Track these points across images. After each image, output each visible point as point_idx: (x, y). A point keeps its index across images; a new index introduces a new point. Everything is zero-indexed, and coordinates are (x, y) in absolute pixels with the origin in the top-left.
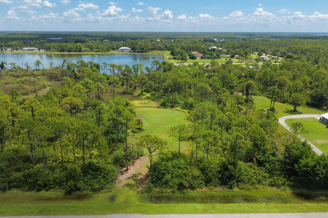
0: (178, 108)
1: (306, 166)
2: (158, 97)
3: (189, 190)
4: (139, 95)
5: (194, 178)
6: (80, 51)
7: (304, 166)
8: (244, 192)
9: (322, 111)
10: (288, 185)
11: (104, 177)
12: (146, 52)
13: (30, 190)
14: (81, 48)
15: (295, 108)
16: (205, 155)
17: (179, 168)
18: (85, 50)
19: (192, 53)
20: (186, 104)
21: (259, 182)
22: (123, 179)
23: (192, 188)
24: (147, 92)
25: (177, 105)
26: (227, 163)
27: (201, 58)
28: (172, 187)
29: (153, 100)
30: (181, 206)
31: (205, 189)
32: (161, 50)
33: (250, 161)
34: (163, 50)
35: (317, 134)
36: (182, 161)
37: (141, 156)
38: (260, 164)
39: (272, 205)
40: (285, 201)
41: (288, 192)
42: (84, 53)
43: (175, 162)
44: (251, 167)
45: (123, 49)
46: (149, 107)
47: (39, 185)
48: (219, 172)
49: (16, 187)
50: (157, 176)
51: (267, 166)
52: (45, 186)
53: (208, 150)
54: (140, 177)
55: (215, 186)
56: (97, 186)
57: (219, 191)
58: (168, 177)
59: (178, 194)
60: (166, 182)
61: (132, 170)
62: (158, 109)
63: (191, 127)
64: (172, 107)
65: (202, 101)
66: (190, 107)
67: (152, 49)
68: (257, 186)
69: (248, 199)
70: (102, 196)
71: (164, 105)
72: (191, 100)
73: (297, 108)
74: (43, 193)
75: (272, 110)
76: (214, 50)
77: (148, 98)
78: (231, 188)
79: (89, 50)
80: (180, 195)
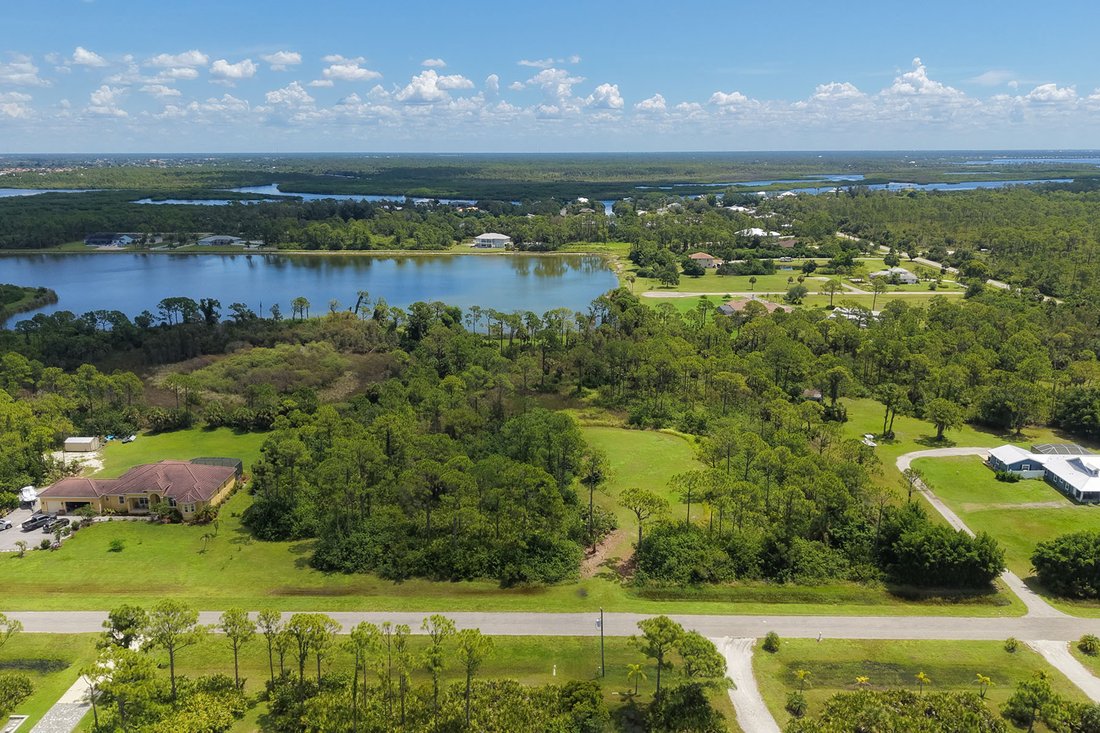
0: (671, 430)
2: (620, 402)
3: (709, 583)
4: (573, 394)
5: (718, 563)
6: (365, 247)
7: (907, 545)
8: (802, 589)
9: (1004, 439)
10: (882, 579)
11: (562, 560)
12: (554, 249)
13: (442, 578)
14: (367, 239)
15: (940, 432)
16: (736, 528)
17: (689, 547)
18: (380, 246)
19: (693, 256)
20: (689, 420)
21: (831, 573)
22: (591, 566)
23: (714, 580)
24: (589, 387)
25: (668, 422)
26: (774, 539)
27: (718, 273)
28: (679, 578)
29: (609, 408)
30: (698, 605)
31: (735, 583)
32: (597, 240)
33: (818, 539)
34: (604, 241)
35: (971, 491)
36: (695, 537)
37: (613, 529)
38: (836, 543)
39: (847, 607)
40: (870, 602)
41: (881, 588)
42: (377, 253)
43: (683, 537)
44: (818, 548)
45: (488, 240)
46: (603, 425)
47: (457, 571)
48: (761, 555)
49: (419, 574)
50: (653, 560)
51: (848, 546)
52: (468, 574)
53: (740, 519)
54: (619, 564)
55: (755, 579)
56: (553, 574)
57: (760, 586)
58: (673, 561)
59: (689, 589)
60: (670, 570)
61: (602, 554)
62: (625, 432)
63: (708, 476)
64: (657, 427)
65: (725, 413)
66: (698, 427)
67: (572, 239)
68: (827, 580)
69: (807, 599)
70: (563, 590)
71: (636, 422)
72: (700, 411)
73: (946, 433)
74: (464, 584)
75: (888, 437)
76: (756, 242)
77: (596, 403)
78: (781, 582)
79: (391, 243)
80: (694, 591)
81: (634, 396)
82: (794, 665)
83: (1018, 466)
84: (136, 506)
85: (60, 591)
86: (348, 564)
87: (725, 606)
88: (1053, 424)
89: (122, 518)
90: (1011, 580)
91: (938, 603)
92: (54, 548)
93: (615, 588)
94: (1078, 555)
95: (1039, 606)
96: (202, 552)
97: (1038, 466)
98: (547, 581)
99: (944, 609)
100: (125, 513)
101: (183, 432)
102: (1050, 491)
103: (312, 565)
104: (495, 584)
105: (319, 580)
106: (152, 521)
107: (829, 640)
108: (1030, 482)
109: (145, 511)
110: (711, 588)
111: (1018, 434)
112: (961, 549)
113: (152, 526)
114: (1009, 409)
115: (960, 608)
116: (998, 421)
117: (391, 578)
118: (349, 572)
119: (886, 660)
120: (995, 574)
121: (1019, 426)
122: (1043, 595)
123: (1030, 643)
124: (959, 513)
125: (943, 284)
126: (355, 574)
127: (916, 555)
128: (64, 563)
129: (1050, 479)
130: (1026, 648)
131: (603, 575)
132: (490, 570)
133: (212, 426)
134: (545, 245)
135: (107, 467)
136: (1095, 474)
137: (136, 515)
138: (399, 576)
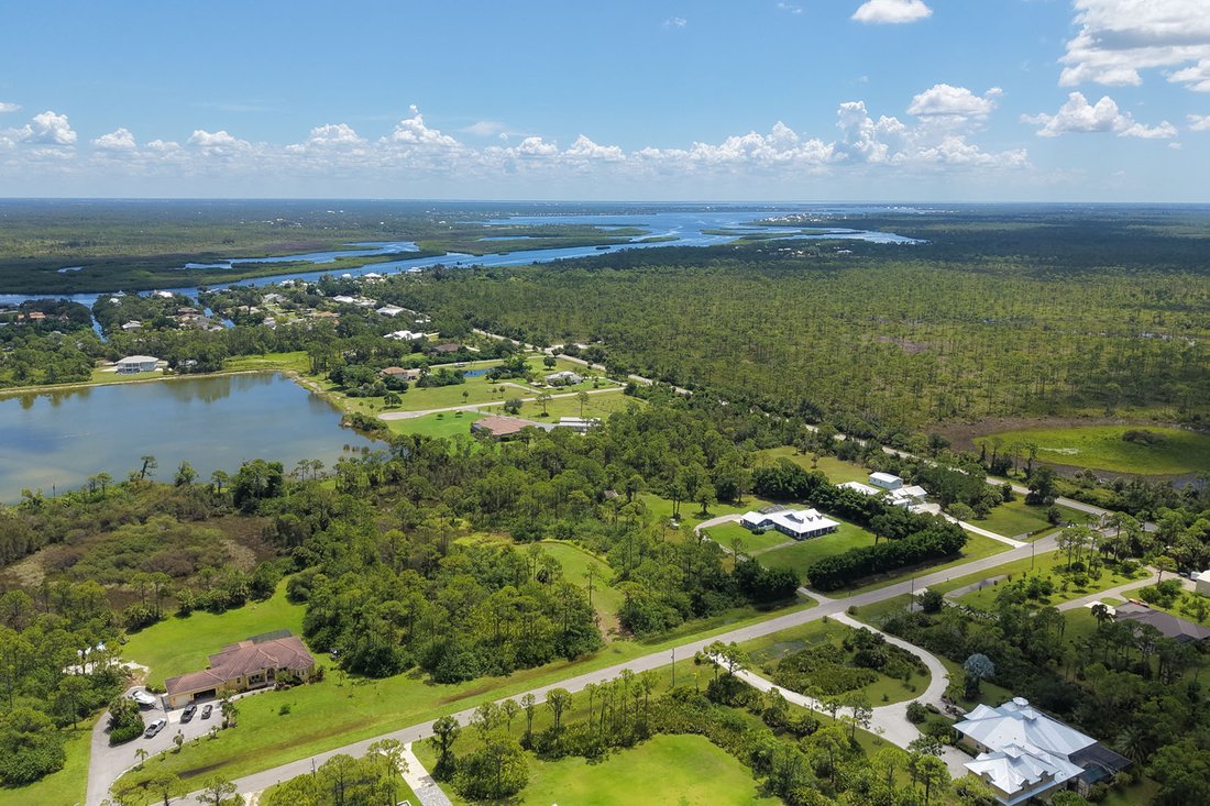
0: (548, 539)
1: (762, 580)
2: (492, 525)
3: (675, 628)
5: (674, 615)
7: (759, 582)
8: (717, 618)
10: (750, 603)
11: (593, 636)
13: (533, 666)
15: (705, 508)
16: (664, 593)
18: (2, 384)
20: (559, 529)
21: (726, 606)
22: (605, 636)
23: (676, 626)
25: (543, 534)
26: (697, 595)
28: (659, 629)
30: (679, 640)
31: (687, 624)
38: (720, 589)
39: (745, 621)
40: (753, 617)
41: (752, 608)
44: (713, 594)
47: (540, 659)
48: (692, 605)
49: (516, 668)
51: (726, 589)
52: (547, 660)
54: (618, 631)
55: (694, 619)
57: (697, 622)
59: (667, 634)
61: (603, 627)
64: (538, 539)
66: (570, 533)
68: (727, 610)
69: (723, 623)
70: (604, 654)
71: (520, 538)
73: (708, 510)
74: (546, 665)
75: (678, 518)
76: (418, 347)
77: (475, 529)
78: (707, 617)
79: (13, 378)
80: (670, 634)
81: (498, 518)
83: (761, 524)
84: (251, 683)
88: (755, 492)
89: (250, 693)
90: (803, 589)
91: (779, 610)
93: (628, 645)
94: (829, 568)
95: (819, 598)
97: (769, 522)
98: (592, 651)
99: (785, 611)
100: (246, 690)
102: (782, 536)
103: (441, 682)
104: (565, 661)
105: (456, 689)
106: (277, 689)
107: (754, 639)
108: (770, 534)
109: (261, 684)
110: (677, 630)
111: (740, 502)
112: (784, 577)
113: (282, 692)
115: (789, 609)
116: (727, 495)
117: (502, 675)
118: (469, 679)
120: (795, 589)
122: (818, 593)
123: (830, 616)
125: (600, 382)
126: (476, 679)
127: (766, 585)
129: (778, 528)
130: (830, 619)
131: (618, 639)
132: (558, 653)
133: (184, 613)
134: (206, 364)
135: (151, 666)
136: (801, 522)
137: (257, 688)
138: (506, 671)
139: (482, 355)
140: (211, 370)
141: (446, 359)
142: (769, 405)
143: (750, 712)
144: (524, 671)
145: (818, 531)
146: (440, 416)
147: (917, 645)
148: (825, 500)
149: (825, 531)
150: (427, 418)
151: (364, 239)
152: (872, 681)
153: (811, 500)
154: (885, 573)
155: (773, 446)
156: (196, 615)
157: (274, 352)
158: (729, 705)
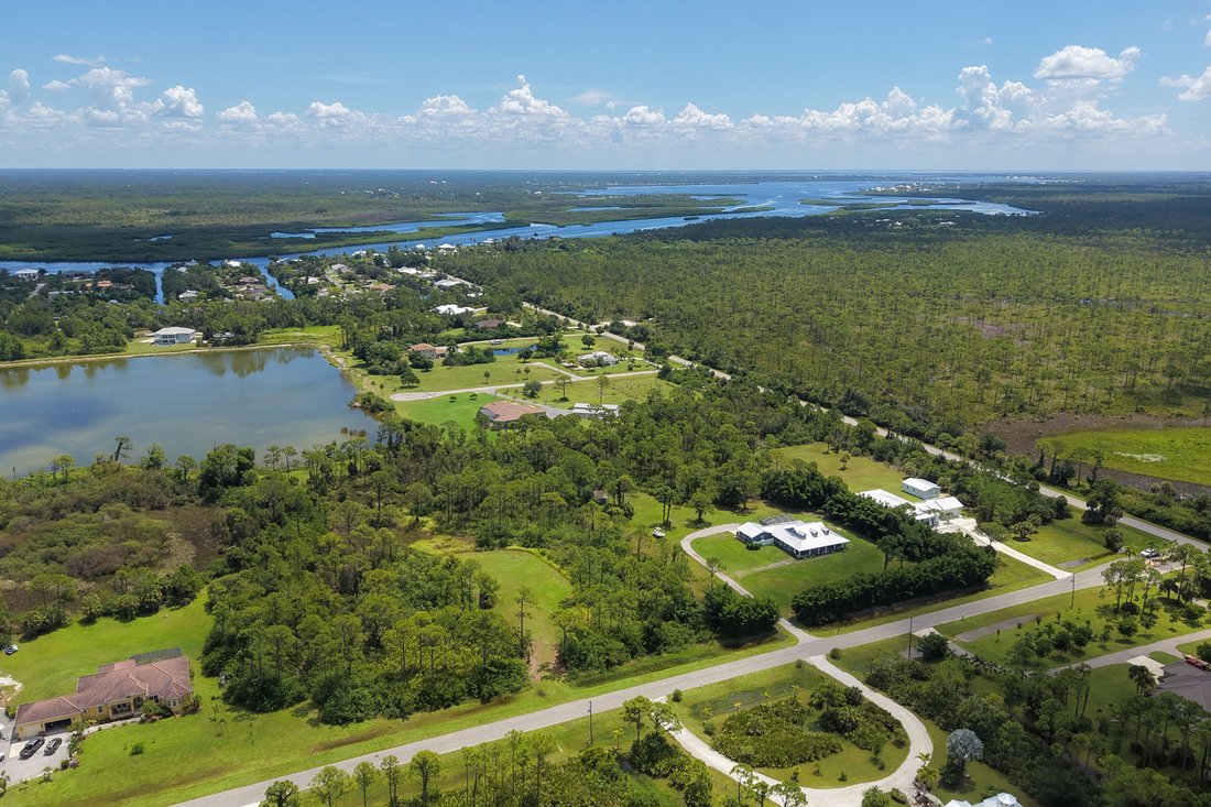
0: (515, 547)
1: (730, 612)
2: (458, 527)
3: (618, 666)
4: (413, 525)
5: (620, 651)
6: (18, 357)
7: (728, 613)
8: (673, 656)
10: (715, 638)
11: (517, 674)
12: (253, 342)
13: (437, 708)
14: (19, 348)
15: (700, 515)
18: (37, 353)
19: (416, 348)
20: (528, 536)
21: (686, 641)
22: (533, 673)
23: (620, 663)
24: (423, 516)
26: (651, 626)
27: (445, 363)
28: (598, 667)
29: (452, 534)
30: (618, 683)
31: (633, 662)
32: (292, 324)
33: (671, 619)
34: (301, 327)
35: (736, 561)
37: (531, 640)
38: (683, 620)
39: (704, 661)
40: (715, 655)
41: (717, 644)
42: (37, 362)
44: (674, 625)
48: (644, 639)
51: (691, 620)
52: (455, 700)
54: (551, 667)
55: (643, 656)
56: (516, 685)
57: (647, 660)
58: (591, 656)
59: (607, 674)
60: (591, 663)
61: (536, 661)
64: (503, 546)
65: (553, 525)
68: (685, 646)
69: (679, 662)
70: (526, 696)
71: (485, 544)
73: (703, 517)
74: (454, 708)
75: (666, 525)
76: (458, 322)
77: (438, 531)
78: (660, 654)
80: (610, 674)
81: (467, 519)
82: (694, 706)
83: (758, 538)
84: (115, 712)
85: (124, 796)
86: (359, 714)
87: (635, 679)
88: (763, 496)
89: (110, 725)
90: (784, 624)
91: (751, 647)
92: (74, 766)
93: (557, 686)
94: (817, 599)
95: (801, 635)
96: (219, 735)
97: (768, 536)
98: (512, 691)
99: (756, 649)
100: (108, 720)
101: (60, 630)
102: (780, 553)
103: (326, 722)
104: (477, 703)
105: (340, 733)
106: (142, 722)
107: (706, 686)
108: (767, 548)
109: (127, 714)
110: (619, 669)
111: (745, 508)
112: (759, 609)
113: (146, 725)
114: (738, 492)
115: (764, 647)
116: (731, 501)
117: (397, 717)
118: (360, 720)
119: (740, 689)
120: (774, 622)
121: (744, 502)
122: (802, 628)
123: (807, 660)
124: (736, 579)
125: (636, 363)
126: (366, 721)
127: (736, 619)
128: (100, 775)
129: (778, 543)
130: (806, 663)
131: (546, 678)
132: (470, 693)
133: (90, 620)
134: (240, 337)
135: (25, 683)
136: (804, 537)
137: (121, 719)
138: (404, 715)
139: (522, 332)
140: (244, 343)
141: (484, 335)
142: (812, 394)
143: (671, 786)
144: (426, 713)
145: (822, 549)
146: (453, 398)
147: (903, 705)
148: (839, 510)
149: (831, 549)
150: (440, 399)
151: (454, 209)
152: (833, 752)
153: (825, 509)
154: (889, 605)
155: (803, 443)
156: (102, 622)
157: (316, 324)
158: (649, 774)
